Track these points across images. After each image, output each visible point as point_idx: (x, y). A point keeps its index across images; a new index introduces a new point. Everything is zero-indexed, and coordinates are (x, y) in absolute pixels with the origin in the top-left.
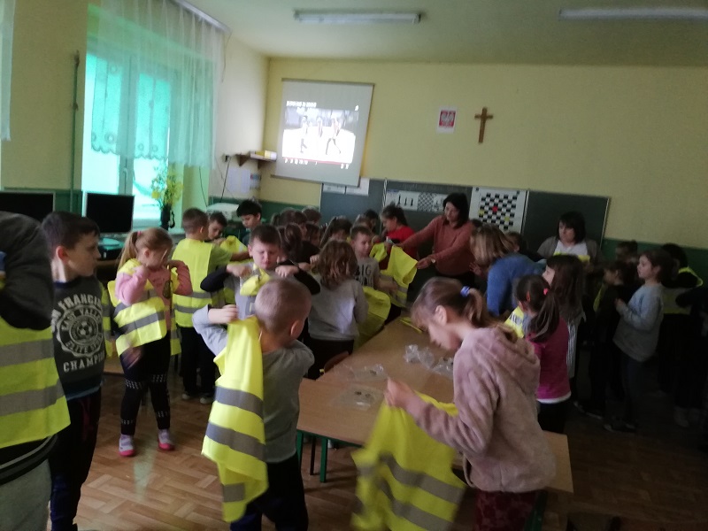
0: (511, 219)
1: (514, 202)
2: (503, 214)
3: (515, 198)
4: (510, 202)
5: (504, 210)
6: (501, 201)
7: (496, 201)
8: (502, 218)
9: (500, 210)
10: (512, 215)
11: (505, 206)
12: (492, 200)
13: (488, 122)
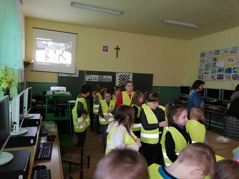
3: (129, 76)
9: (125, 80)
11: (126, 78)
12: (122, 77)
13: (119, 50)
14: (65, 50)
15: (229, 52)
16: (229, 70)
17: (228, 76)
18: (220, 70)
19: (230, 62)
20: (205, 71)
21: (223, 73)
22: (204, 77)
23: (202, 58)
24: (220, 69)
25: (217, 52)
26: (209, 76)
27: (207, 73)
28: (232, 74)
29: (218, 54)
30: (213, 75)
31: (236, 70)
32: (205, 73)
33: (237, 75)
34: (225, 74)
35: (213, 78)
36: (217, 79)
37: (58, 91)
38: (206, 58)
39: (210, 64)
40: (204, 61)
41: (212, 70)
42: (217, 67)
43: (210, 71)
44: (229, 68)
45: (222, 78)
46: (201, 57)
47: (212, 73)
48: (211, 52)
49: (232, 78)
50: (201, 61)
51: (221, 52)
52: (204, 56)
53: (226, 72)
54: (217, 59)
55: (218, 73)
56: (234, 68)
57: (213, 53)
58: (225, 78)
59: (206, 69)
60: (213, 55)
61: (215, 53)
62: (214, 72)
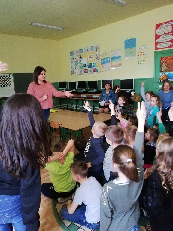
0: (10, 83)
1: (9, 77)
2: (8, 82)
3: (9, 76)
4: (8, 78)
5: (7, 80)
6: (6, 78)
7: (4, 78)
8: (8, 83)
9: (6, 80)
10: (10, 82)
11: (7, 79)
12: (3, 78)
15: (89, 50)
16: (91, 65)
17: (90, 70)
19: (91, 59)
20: (75, 67)
21: (87, 68)
22: (75, 72)
23: (71, 56)
24: (85, 65)
25: (81, 51)
26: (78, 71)
27: (77, 69)
28: (93, 68)
29: (82, 52)
30: (80, 70)
31: (95, 65)
33: (96, 68)
34: (88, 69)
35: (81, 73)
36: (84, 73)
38: (74, 56)
39: (78, 61)
40: (74, 59)
41: (80, 66)
42: (83, 63)
43: (78, 67)
45: (87, 72)
48: (77, 51)
49: (93, 71)
50: (71, 59)
51: (84, 50)
52: (72, 54)
53: (89, 67)
54: (82, 56)
56: (94, 64)
57: (79, 51)
58: (89, 72)
59: (76, 65)
60: (79, 53)
61: (80, 52)
62: (81, 68)
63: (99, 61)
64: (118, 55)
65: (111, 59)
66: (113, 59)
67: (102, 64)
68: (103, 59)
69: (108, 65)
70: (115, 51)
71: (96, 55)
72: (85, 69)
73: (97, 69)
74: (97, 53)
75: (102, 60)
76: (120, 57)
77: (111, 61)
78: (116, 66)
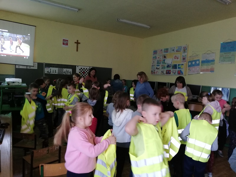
7: (84, 70)
9: (85, 73)
11: (86, 71)
13: (79, 44)
14: (23, 42)
15: (175, 50)
16: (175, 67)
17: (174, 71)
18: (168, 66)
19: (176, 60)
21: (171, 69)
22: (155, 72)
25: (167, 50)
26: (160, 71)
27: (158, 69)
28: (177, 69)
29: (167, 52)
30: (162, 70)
31: (180, 66)
32: (157, 68)
34: (172, 70)
35: (162, 73)
36: (166, 74)
37: (14, 82)
38: (157, 55)
39: (161, 60)
40: (156, 58)
42: (166, 63)
43: (160, 67)
44: (175, 65)
45: (170, 73)
46: (153, 54)
47: (162, 68)
48: (162, 50)
49: (177, 73)
50: (153, 58)
51: (169, 50)
52: (156, 53)
53: (173, 68)
54: (166, 56)
55: (166, 69)
57: (163, 51)
58: (172, 73)
59: (158, 64)
60: (163, 53)
61: (165, 51)
62: (163, 67)
63: (186, 63)
64: (211, 59)
65: (200, 62)
66: (203, 62)
67: (189, 66)
68: (191, 62)
69: (197, 68)
70: (207, 54)
71: (183, 56)
72: (167, 69)
73: (182, 71)
74: (184, 54)
75: (189, 62)
76: (213, 61)
77: (200, 64)
78: (207, 70)
